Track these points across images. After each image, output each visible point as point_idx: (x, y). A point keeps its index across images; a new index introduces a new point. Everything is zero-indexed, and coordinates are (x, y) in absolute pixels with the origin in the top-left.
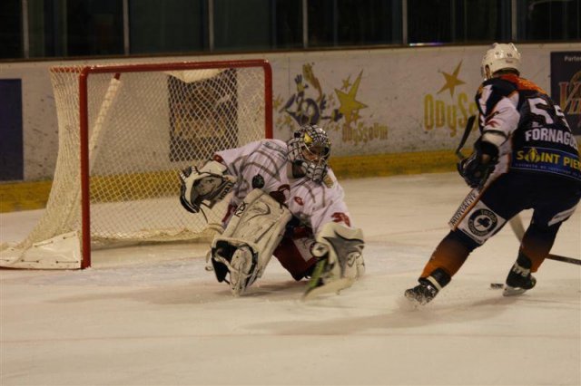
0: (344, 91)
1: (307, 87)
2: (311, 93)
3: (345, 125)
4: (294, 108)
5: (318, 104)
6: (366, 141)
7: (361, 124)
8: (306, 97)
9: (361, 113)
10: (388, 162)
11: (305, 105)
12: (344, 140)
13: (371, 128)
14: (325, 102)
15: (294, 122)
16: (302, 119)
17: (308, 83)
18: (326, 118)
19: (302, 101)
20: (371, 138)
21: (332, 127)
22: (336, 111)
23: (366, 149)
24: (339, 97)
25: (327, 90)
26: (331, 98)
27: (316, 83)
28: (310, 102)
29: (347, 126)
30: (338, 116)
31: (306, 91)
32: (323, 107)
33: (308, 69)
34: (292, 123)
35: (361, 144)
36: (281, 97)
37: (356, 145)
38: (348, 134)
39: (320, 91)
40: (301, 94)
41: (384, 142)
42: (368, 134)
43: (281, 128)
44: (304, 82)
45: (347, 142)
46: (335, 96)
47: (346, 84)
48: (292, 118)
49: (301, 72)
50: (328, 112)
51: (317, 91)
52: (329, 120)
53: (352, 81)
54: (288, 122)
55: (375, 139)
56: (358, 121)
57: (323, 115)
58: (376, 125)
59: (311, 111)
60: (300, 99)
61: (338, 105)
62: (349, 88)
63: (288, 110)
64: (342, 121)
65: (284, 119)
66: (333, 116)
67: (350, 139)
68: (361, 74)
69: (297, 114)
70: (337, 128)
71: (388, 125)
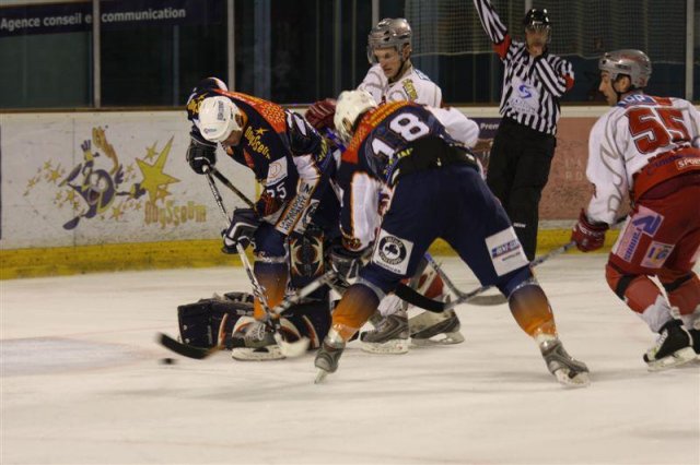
0: (148, 161)
1: (97, 155)
2: (104, 163)
3: (148, 203)
4: (79, 180)
5: (113, 177)
6: (176, 223)
7: (171, 203)
8: (95, 168)
9: (171, 188)
10: (205, 250)
11: (94, 178)
12: (148, 221)
13: (184, 208)
14: (122, 175)
15: (80, 198)
16: (91, 195)
17: (100, 151)
18: (123, 194)
19: (91, 172)
20: (184, 220)
21: (131, 205)
22: (137, 186)
23: (176, 233)
24: (141, 169)
25: (125, 160)
26: (130, 169)
27: (110, 151)
28: (102, 174)
29: (151, 204)
30: (139, 191)
31: (96, 160)
32: (119, 179)
33: (99, 134)
34: (76, 200)
35: (170, 227)
36: (61, 168)
37: (163, 228)
38: (152, 214)
39: (116, 160)
40: (90, 164)
41: (201, 225)
42: (179, 214)
43: (61, 205)
44: (94, 149)
45: (152, 225)
46: (135, 166)
47: (151, 153)
48: (77, 193)
49: (89, 137)
50: (126, 186)
51: (111, 160)
52: (127, 196)
53: (159, 149)
54: (71, 198)
55: (188, 221)
56: (167, 198)
57: (119, 191)
58: (191, 203)
59: (103, 185)
60: (87, 170)
61: (139, 178)
62: (155, 158)
63: (72, 183)
64: (145, 198)
65: (65, 194)
66: (133, 191)
67: (155, 221)
68: (172, 140)
69: (84, 189)
70: (138, 207)
71: (207, 204)
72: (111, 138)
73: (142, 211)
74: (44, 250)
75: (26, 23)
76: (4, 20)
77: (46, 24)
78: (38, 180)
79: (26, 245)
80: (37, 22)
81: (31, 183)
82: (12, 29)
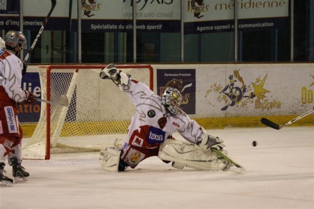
0: (257, 84)
1: (235, 81)
2: (238, 84)
3: (256, 100)
4: (228, 91)
5: (242, 90)
6: (268, 109)
7: (266, 101)
8: (235, 86)
9: (266, 95)
10: (280, 120)
11: (234, 90)
12: (256, 108)
13: (271, 102)
14: (246, 89)
15: (228, 98)
16: (232, 97)
17: (237, 79)
18: (246, 97)
19: (233, 88)
20: (272, 108)
21: (249, 101)
22: (252, 93)
23: (268, 113)
24: (254, 87)
25: (247, 83)
26: (249, 87)
27: (241, 79)
28: (237, 88)
29: (258, 101)
30: (253, 96)
31: (235, 83)
32: (244, 91)
33: (236, 73)
34: (226, 99)
35: (266, 110)
36: (220, 86)
37: (263, 110)
38: (258, 105)
39: (243, 83)
40: (232, 84)
41: (278, 110)
42: (269, 105)
43: (220, 101)
44: (234, 78)
45: (258, 109)
46: (251, 86)
47: (258, 80)
48: (227, 96)
49: (232, 74)
50: (247, 94)
51: (241, 83)
52: (248, 98)
53: (262, 79)
54: (224, 98)
55: (273, 108)
56: (265, 99)
57: (244, 95)
58: (274, 101)
59: (238, 93)
60: (231, 87)
61: (253, 91)
62: (260, 82)
63: (225, 92)
64: (255, 98)
65: (222, 97)
66: (250, 96)
67: (260, 108)
68: (266, 76)
69: (230, 94)
70: (252, 102)
71: (281, 101)
72: (241, 74)
73: (254, 104)
74: (213, 118)
75: (207, 28)
76: (198, 27)
77: (215, 29)
78: (211, 91)
79: (205, 116)
80: (212, 28)
81: (208, 92)
82: (201, 30)
